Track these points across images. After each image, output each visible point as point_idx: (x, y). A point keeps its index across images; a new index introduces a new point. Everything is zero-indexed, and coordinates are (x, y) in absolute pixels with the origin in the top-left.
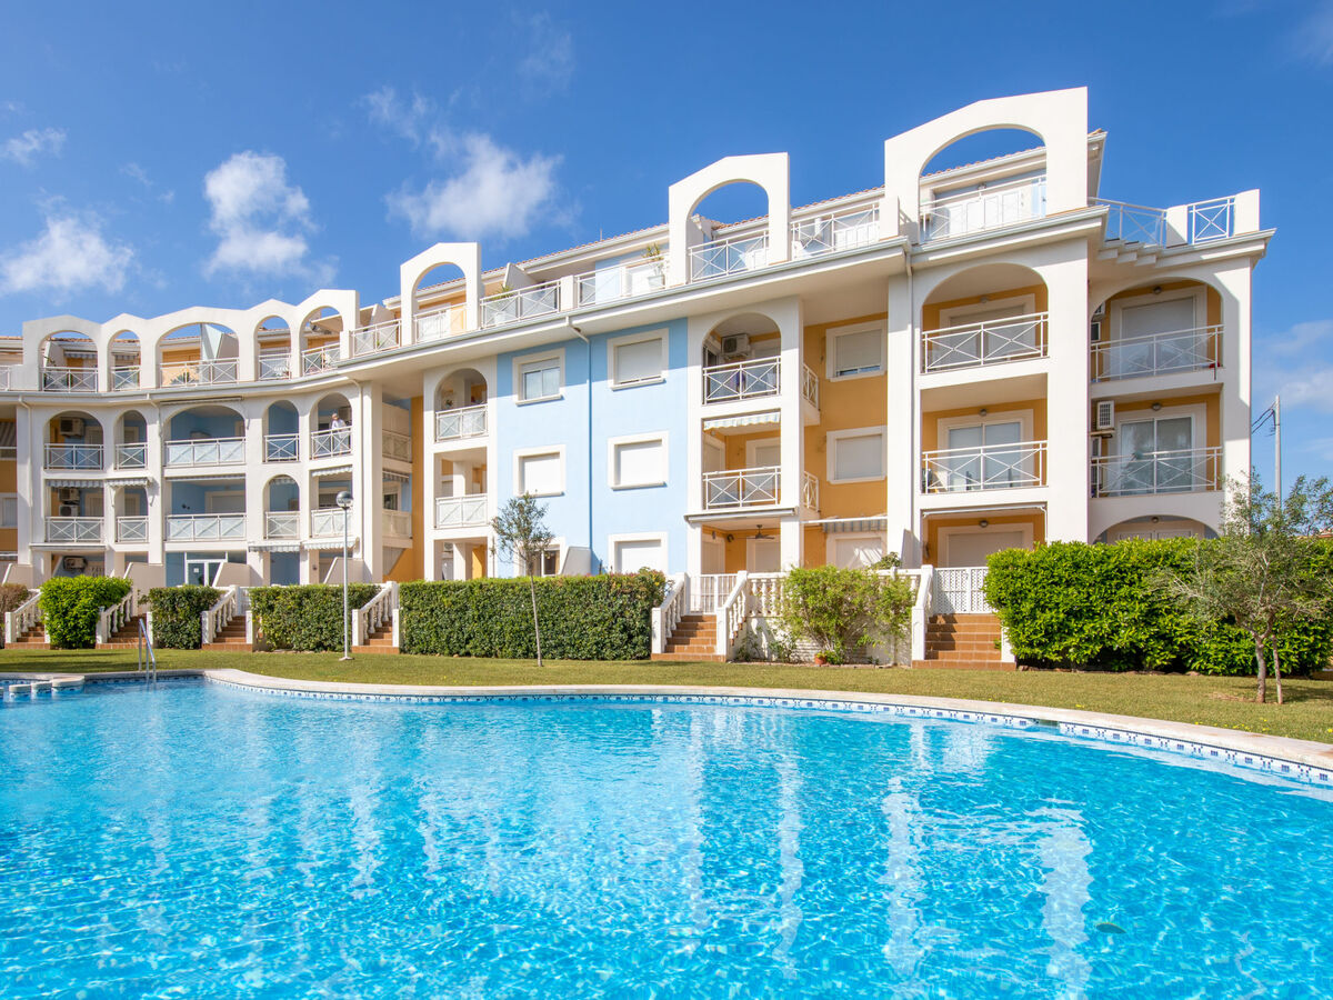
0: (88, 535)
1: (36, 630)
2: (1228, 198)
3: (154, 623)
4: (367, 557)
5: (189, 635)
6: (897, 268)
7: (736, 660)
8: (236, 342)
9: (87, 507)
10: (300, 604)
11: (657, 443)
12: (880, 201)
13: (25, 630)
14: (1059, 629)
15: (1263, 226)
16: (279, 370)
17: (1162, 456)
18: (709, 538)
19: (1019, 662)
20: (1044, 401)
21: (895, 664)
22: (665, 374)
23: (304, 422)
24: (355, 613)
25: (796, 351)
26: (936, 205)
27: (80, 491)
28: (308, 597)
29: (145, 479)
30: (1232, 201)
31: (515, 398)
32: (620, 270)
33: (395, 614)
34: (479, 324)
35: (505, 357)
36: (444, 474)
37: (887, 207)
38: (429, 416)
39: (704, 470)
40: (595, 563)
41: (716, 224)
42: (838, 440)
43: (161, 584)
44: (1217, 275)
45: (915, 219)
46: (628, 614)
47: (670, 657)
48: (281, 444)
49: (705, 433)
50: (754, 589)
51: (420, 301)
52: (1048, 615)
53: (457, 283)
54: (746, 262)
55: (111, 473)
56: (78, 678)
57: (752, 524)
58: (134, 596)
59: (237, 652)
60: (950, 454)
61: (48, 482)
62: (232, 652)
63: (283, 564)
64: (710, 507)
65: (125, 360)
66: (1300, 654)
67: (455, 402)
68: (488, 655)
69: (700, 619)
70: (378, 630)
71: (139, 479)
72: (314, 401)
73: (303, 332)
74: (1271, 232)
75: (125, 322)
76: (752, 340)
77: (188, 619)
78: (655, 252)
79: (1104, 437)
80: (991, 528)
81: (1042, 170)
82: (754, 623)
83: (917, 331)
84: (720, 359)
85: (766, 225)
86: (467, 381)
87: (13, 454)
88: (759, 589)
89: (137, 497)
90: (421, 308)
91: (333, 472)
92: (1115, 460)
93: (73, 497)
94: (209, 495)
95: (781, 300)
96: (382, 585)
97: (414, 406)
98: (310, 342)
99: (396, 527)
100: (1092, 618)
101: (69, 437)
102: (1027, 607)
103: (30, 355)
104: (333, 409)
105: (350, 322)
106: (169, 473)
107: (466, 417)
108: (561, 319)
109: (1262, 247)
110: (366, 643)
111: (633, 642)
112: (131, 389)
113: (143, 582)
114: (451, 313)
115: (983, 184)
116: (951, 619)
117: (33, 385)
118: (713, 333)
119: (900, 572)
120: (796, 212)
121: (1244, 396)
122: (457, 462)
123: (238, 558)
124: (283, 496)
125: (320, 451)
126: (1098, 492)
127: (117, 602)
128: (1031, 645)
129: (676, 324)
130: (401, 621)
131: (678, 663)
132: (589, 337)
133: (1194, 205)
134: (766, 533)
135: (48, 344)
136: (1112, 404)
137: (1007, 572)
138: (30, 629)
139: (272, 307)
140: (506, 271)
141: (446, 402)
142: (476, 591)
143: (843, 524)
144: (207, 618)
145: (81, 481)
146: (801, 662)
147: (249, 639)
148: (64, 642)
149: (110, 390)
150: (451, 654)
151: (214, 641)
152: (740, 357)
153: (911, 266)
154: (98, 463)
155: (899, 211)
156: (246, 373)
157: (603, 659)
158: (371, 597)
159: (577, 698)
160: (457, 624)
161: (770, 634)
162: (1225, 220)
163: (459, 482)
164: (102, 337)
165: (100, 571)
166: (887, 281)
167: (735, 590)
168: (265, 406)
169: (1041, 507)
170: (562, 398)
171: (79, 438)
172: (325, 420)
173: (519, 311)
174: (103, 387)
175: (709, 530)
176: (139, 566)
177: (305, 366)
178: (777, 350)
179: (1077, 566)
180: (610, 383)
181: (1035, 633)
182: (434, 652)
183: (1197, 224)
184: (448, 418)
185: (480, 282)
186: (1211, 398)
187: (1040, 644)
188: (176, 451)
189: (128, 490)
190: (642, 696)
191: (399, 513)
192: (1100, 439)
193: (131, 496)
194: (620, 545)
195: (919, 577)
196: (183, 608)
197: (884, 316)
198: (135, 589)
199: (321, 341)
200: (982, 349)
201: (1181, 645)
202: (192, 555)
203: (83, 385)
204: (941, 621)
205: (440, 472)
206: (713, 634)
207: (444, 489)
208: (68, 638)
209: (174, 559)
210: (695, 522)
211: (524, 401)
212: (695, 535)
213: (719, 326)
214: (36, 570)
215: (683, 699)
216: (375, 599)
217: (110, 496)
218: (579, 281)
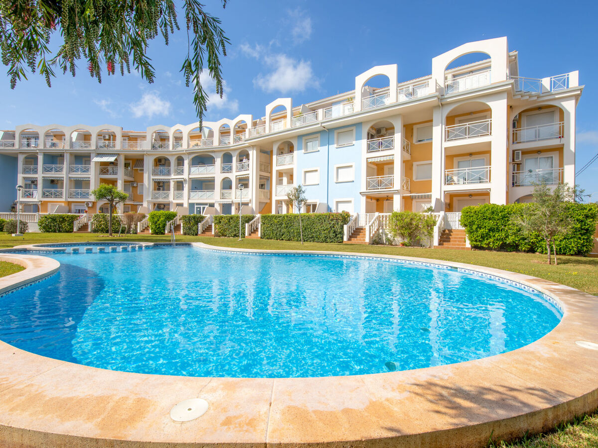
0: (165, 197)
1: (147, 228)
2: (566, 74)
3: (183, 227)
4: (253, 205)
5: (194, 231)
6: (436, 104)
7: (373, 244)
8: (213, 132)
9: (165, 188)
10: (229, 221)
11: (351, 166)
12: (429, 80)
13: (144, 228)
14: (486, 236)
15: (580, 84)
16: (227, 142)
17: (539, 171)
18: (369, 200)
19: (472, 247)
20: (491, 151)
21: (430, 247)
22: (354, 142)
23: (234, 159)
24: (247, 224)
25: (400, 134)
26: (454, 80)
27: (163, 182)
28: (232, 219)
29: (183, 178)
30: (568, 75)
31: (303, 151)
32: (341, 106)
33: (260, 225)
34: (291, 126)
35: (300, 137)
36: (280, 177)
37: (432, 83)
38: (274, 157)
39: (367, 176)
40: (329, 209)
41: (374, 89)
42: (417, 165)
43: (187, 214)
44: (562, 103)
45: (443, 86)
46: (335, 227)
47: (350, 242)
48: (227, 167)
49: (368, 163)
50: (381, 219)
51: (272, 118)
52: (482, 230)
53: (284, 112)
54: (385, 102)
55: (173, 176)
56: (152, 244)
57: (385, 195)
58: (178, 217)
59: (209, 237)
60: (458, 170)
61: (153, 179)
62: (207, 237)
63: (226, 207)
64: (369, 189)
65: (178, 139)
66: (578, 247)
67: (284, 152)
68: (289, 240)
69: (362, 229)
70: (254, 231)
71: (181, 178)
72: (237, 152)
73: (234, 129)
74: (583, 87)
75: (178, 127)
76: (387, 130)
77: (194, 225)
78: (351, 100)
79: (517, 164)
80: (473, 198)
81: (489, 67)
82: (381, 231)
83: (443, 126)
84: (376, 137)
85: (389, 89)
86: (288, 145)
87: (143, 170)
88: (383, 219)
89: (181, 184)
90: (273, 120)
91: (244, 176)
92: (523, 173)
93: (161, 185)
94: (204, 184)
95: (395, 116)
96: (256, 215)
97: (270, 153)
98: (237, 132)
99: (264, 195)
100: (498, 232)
101: (160, 164)
102: (474, 227)
103: (149, 138)
104: (244, 155)
105: (249, 125)
106: (191, 177)
107: (287, 157)
108: (318, 124)
109: (579, 92)
110: (250, 235)
111: (337, 237)
112: (179, 149)
113: (181, 213)
114: (283, 121)
115: (472, 72)
116: (450, 231)
117: (149, 148)
118: (372, 127)
119: (432, 213)
120: (400, 85)
121: (572, 148)
122: (285, 173)
123: (212, 205)
124: (227, 184)
125: (238, 170)
126: (515, 184)
127: (172, 219)
128: (476, 241)
129: (358, 125)
130: (261, 227)
131: (352, 244)
132: (328, 130)
133: (553, 77)
134: (389, 199)
135: (155, 134)
136: (520, 152)
137: (467, 214)
138: (146, 228)
139: (225, 121)
140: (301, 107)
141: (281, 152)
142: (285, 218)
143: (418, 196)
144: (200, 225)
145: (163, 179)
146: (396, 245)
147: (213, 233)
148: (155, 233)
149: (173, 149)
150: (277, 239)
151: (202, 233)
152: (382, 136)
153: (441, 103)
154: (169, 173)
155: (436, 83)
156: (216, 143)
157: (327, 242)
158: (252, 219)
159: (304, 255)
160: (279, 229)
161: (386, 235)
162: (566, 82)
163: (285, 179)
164: (171, 132)
165: (169, 209)
166: (432, 109)
167: (374, 218)
168: (221, 154)
169: (488, 190)
170: (319, 151)
171: (164, 165)
172: (241, 158)
173: (304, 121)
174: (171, 148)
175: (369, 197)
176: (180, 207)
177: (235, 141)
178: (393, 134)
179: (493, 213)
180: (335, 146)
181: (477, 237)
182: (271, 238)
183: (553, 84)
184: (281, 158)
185: (292, 111)
186: (560, 149)
187: (480, 241)
188: (193, 169)
189: (178, 182)
190: (326, 255)
191: (265, 190)
192: (516, 165)
193: (179, 184)
194: (338, 203)
195: (439, 215)
196: (193, 222)
197: (431, 121)
198: (178, 215)
199: (241, 132)
200: (468, 133)
201: (532, 243)
202: (197, 204)
203: (165, 148)
204: (447, 232)
205: (278, 176)
206: (365, 235)
207: (280, 182)
208: (157, 231)
209: (191, 205)
210: (363, 195)
211: (306, 152)
212: (364, 199)
213: (374, 125)
214: (148, 208)
215: (340, 256)
216: (253, 220)
217: (172, 184)
218: (325, 111)
